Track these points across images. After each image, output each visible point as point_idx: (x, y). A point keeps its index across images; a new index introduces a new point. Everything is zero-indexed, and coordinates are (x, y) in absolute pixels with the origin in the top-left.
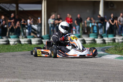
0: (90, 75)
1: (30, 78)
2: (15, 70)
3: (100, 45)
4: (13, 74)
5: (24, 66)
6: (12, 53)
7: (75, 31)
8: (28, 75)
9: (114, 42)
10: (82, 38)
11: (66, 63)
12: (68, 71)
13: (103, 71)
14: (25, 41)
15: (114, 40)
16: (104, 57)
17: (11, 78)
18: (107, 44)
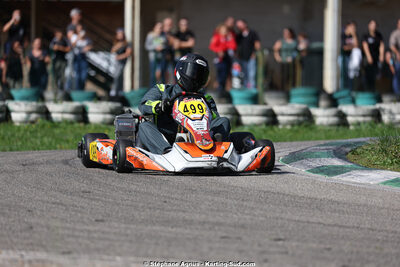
0: (294, 244)
1: (88, 250)
2: (33, 221)
3: (327, 131)
4: (27, 235)
5: (62, 204)
6: (21, 156)
7: (239, 77)
8: (80, 240)
9: (375, 122)
10: (265, 104)
11: (210, 198)
12: (216, 228)
13: (341, 230)
14: (63, 112)
15: (377, 115)
16: (344, 179)
17: (20, 250)
18: (352, 128)
